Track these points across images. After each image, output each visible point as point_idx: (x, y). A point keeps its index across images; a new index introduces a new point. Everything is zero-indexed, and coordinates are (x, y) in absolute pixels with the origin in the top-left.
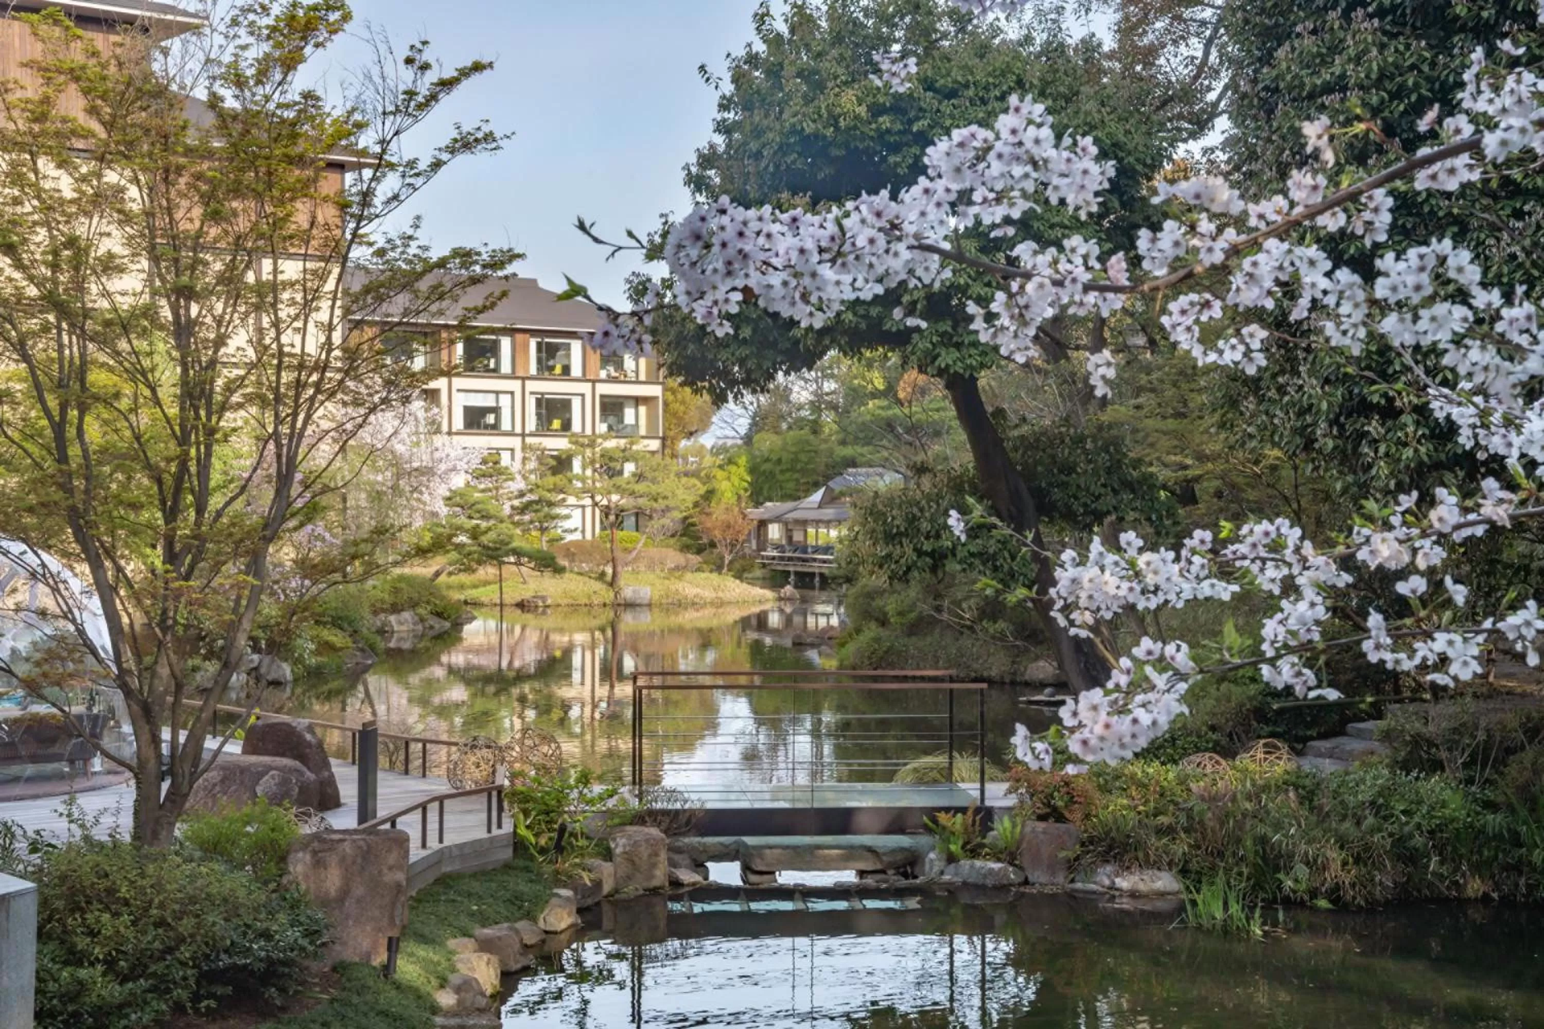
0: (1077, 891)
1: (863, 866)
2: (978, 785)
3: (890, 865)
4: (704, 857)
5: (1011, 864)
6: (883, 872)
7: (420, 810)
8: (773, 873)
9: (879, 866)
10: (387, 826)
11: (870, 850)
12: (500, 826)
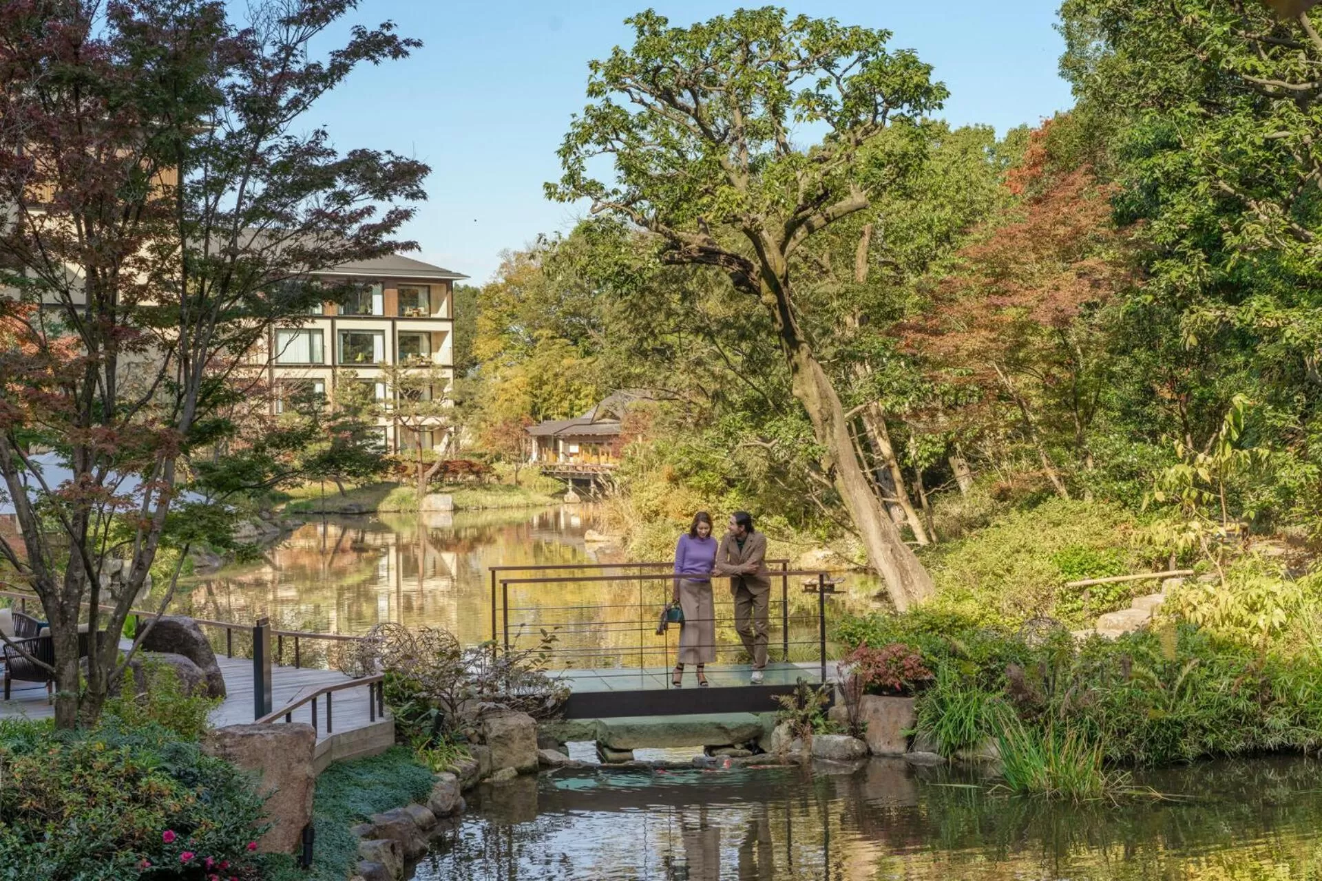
0: (917, 760)
1: (713, 741)
2: (819, 664)
3: (738, 741)
4: (564, 737)
5: (855, 736)
6: (731, 746)
7: (310, 702)
8: (630, 751)
9: (728, 742)
10: (282, 720)
11: (720, 727)
12: (381, 715)
